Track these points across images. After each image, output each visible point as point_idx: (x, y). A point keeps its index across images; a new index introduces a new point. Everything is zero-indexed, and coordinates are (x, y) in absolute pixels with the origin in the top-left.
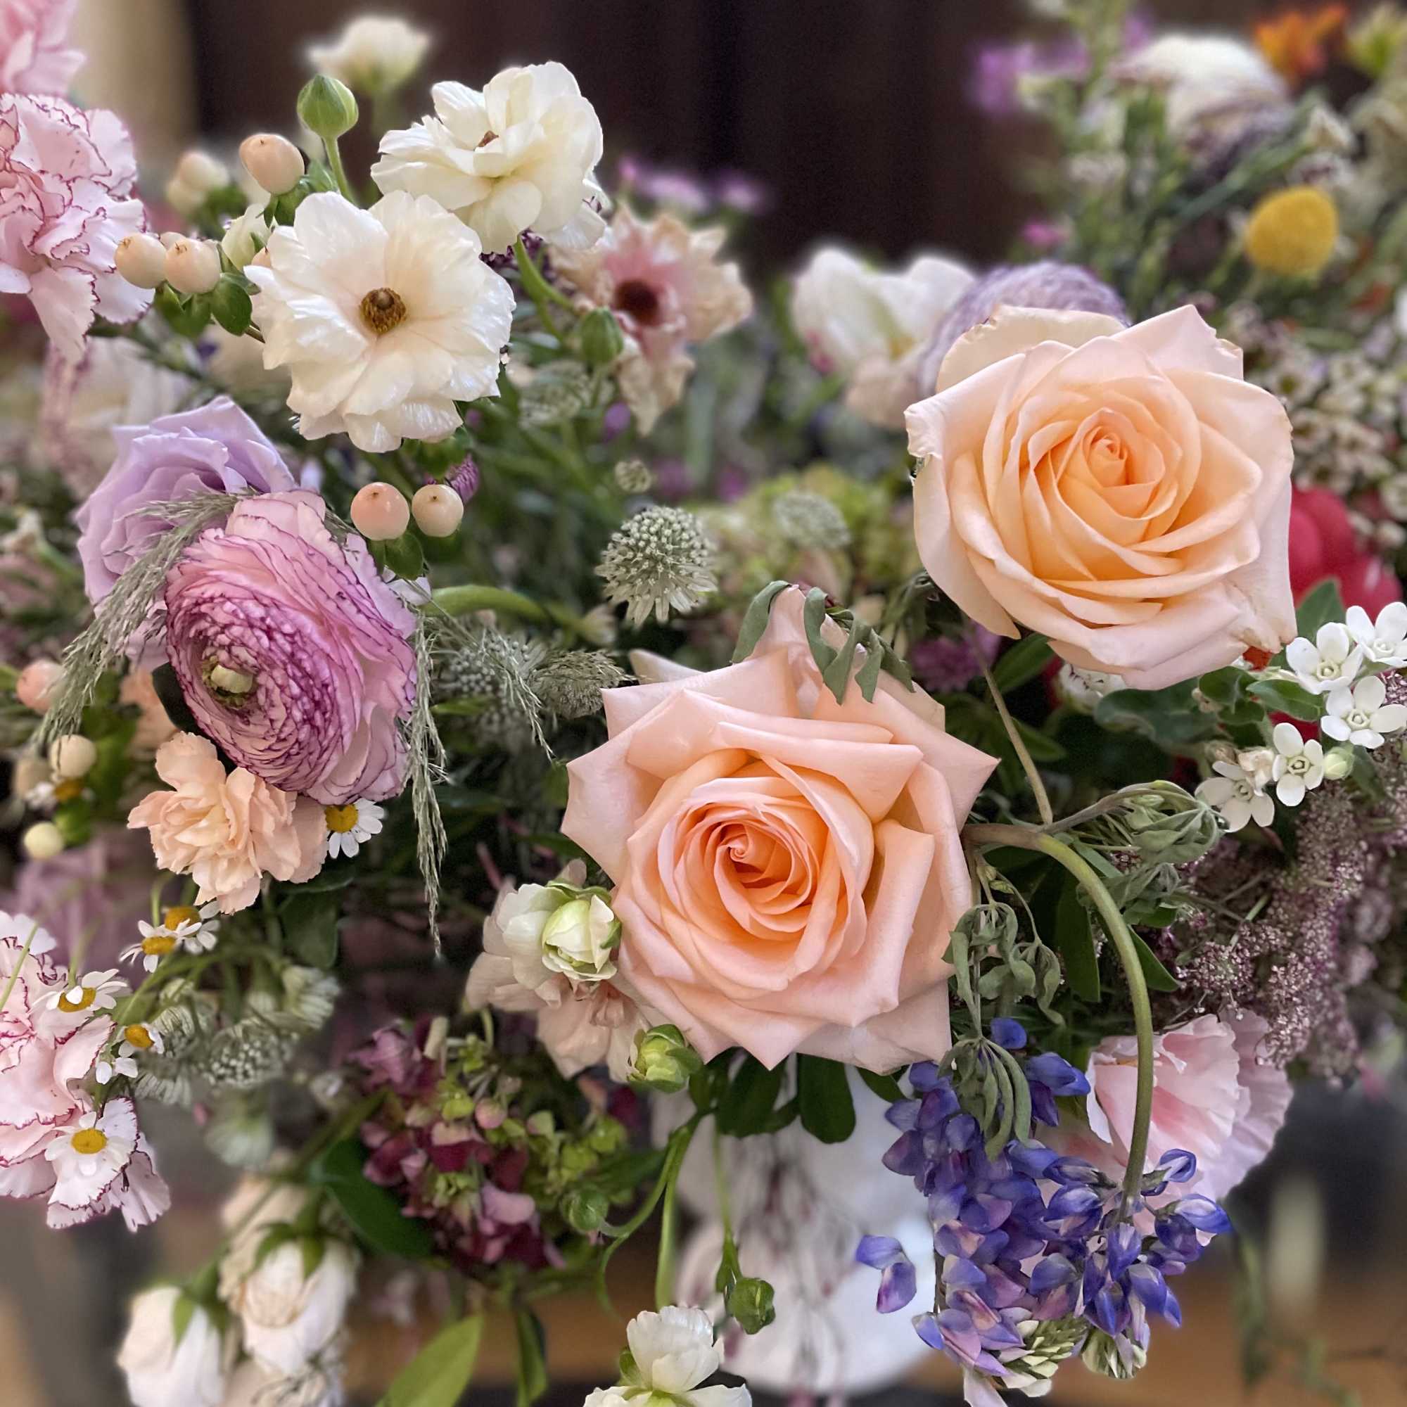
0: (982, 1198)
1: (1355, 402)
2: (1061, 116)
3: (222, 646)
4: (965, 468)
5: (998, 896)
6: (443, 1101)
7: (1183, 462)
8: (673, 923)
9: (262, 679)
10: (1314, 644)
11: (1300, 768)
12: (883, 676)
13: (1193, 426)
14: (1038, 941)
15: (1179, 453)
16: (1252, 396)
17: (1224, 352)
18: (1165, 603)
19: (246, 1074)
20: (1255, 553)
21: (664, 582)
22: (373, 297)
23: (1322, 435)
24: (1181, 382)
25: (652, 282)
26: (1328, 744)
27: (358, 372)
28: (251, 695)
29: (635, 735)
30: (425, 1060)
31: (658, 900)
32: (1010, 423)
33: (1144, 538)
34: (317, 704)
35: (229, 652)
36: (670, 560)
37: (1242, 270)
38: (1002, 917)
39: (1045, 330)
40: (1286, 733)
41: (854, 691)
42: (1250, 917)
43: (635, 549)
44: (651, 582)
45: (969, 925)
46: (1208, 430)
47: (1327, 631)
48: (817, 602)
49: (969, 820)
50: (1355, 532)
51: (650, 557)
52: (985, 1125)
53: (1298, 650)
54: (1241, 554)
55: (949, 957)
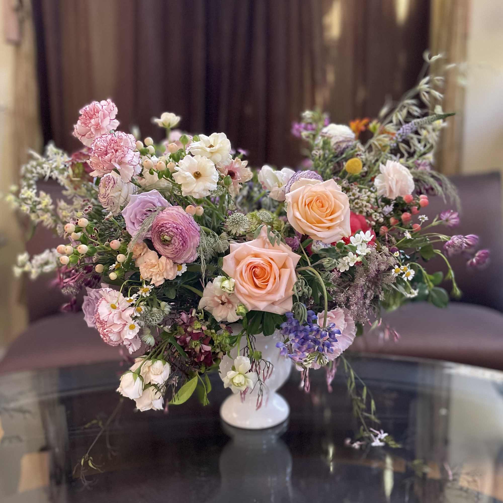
0: (299, 334)
1: (366, 198)
2: (311, 141)
3: (166, 232)
4: (295, 205)
5: (301, 279)
6: (194, 326)
7: (331, 204)
8: (244, 284)
9: (174, 238)
10: (355, 237)
11: (353, 260)
12: (281, 242)
13: (333, 199)
14: (308, 286)
15: (331, 203)
16: (343, 194)
17: (338, 187)
18: (329, 228)
19: (155, 321)
20: (343, 220)
21: (240, 225)
22: (196, 173)
23: (360, 204)
24: (331, 192)
25: (234, 171)
26: (358, 255)
27: (195, 185)
28: (170, 241)
29: (237, 252)
30: (192, 317)
31: (242, 280)
32: (303, 197)
33: (326, 217)
34: (184, 242)
35: (168, 233)
36: (241, 222)
37: (345, 173)
38: (302, 281)
39: (308, 182)
40: (351, 254)
41: (276, 244)
42: (347, 289)
43: (235, 219)
44: (237, 225)
45: (296, 284)
46: (336, 200)
47: (357, 235)
48: (270, 228)
49: (296, 268)
50: (367, 223)
51: (238, 221)
52: (299, 320)
53: (352, 239)
54: (341, 220)
55: (293, 290)
